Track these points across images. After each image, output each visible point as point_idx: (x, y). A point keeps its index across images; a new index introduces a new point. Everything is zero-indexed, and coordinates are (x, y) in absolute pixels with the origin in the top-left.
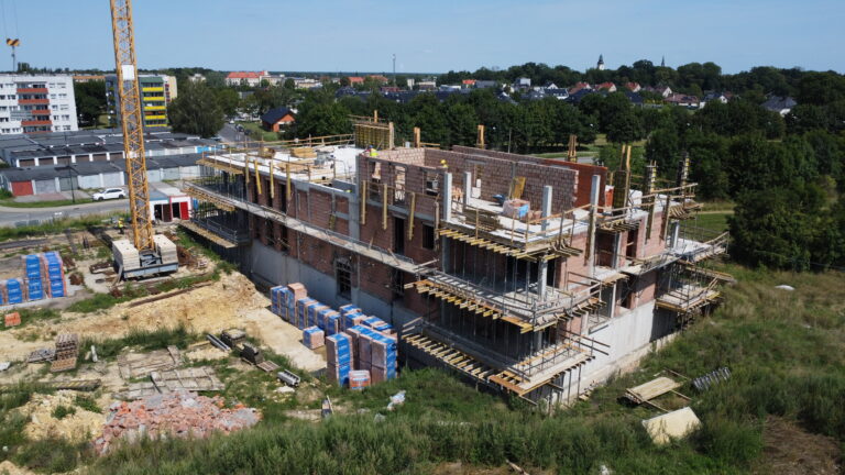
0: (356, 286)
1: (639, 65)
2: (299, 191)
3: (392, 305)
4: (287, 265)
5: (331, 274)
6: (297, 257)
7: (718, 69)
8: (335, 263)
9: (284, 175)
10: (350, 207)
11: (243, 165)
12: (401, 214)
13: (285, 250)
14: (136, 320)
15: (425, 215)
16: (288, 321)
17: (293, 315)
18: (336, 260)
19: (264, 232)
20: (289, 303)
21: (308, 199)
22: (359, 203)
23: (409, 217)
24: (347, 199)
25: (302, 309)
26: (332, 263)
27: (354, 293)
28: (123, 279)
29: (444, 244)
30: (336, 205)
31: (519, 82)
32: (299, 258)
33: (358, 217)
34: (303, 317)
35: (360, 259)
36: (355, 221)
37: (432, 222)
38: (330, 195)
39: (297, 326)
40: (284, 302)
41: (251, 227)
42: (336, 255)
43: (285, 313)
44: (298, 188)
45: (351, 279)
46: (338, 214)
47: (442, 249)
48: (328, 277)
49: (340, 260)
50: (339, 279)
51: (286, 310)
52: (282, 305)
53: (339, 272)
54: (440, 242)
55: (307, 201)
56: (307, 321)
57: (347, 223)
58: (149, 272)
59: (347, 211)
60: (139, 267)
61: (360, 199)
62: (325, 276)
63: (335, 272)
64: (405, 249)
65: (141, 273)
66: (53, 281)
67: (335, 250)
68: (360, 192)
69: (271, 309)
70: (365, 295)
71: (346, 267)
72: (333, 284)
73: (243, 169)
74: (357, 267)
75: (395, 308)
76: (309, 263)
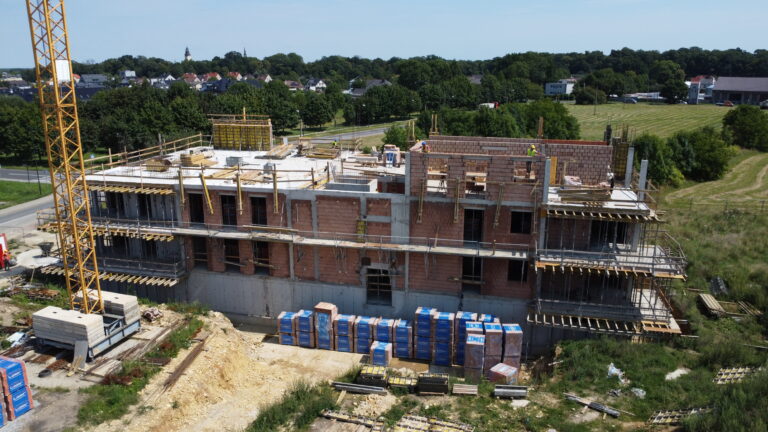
0: (401, 288)
2: (294, 202)
3: (462, 297)
4: (266, 288)
5: (357, 284)
6: (288, 276)
7: (299, 58)
8: (364, 270)
9: (270, 186)
10: (393, 208)
11: (176, 182)
12: (479, 205)
13: (263, 271)
14: (187, 402)
15: (517, 202)
16: (315, 347)
17: (327, 338)
18: (366, 267)
19: (217, 257)
20: (321, 327)
21: (314, 209)
22: (411, 202)
23: (495, 207)
24: (388, 201)
25: (346, 329)
26: (358, 272)
27: (397, 297)
28: (89, 360)
29: (543, 225)
30: (368, 210)
31: (124, 74)
32: (292, 276)
33: (408, 217)
34: (346, 337)
35: (410, 259)
36: (401, 222)
37: (526, 208)
38: (357, 200)
39: (334, 349)
40: (308, 327)
41: (187, 254)
42: (366, 261)
43: (308, 339)
44: (294, 197)
45: (393, 282)
46: (371, 218)
47: (540, 231)
48: (351, 288)
49: (373, 266)
50: (369, 287)
51: (312, 335)
52: (302, 332)
53: (370, 279)
54: (538, 225)
55: (310, 211)
56: (356, 340)
57: (387, 225)
58: (115, 340)
59: (388, 213)
60: (104, 337)
61: (414, 198)
62: (345, 288)
63: (364, 280)
64: (484, 238)
65: (106, 345)
66: (14, 393)
67: (365, 257)
68: (413, 191)
69: (276, 341)
70: (418, 294)
71: (385, 272)
72: (359, 294)
73: (171, 187)
74: (404, 269)
75: (465, 299)
76: (312, 279)
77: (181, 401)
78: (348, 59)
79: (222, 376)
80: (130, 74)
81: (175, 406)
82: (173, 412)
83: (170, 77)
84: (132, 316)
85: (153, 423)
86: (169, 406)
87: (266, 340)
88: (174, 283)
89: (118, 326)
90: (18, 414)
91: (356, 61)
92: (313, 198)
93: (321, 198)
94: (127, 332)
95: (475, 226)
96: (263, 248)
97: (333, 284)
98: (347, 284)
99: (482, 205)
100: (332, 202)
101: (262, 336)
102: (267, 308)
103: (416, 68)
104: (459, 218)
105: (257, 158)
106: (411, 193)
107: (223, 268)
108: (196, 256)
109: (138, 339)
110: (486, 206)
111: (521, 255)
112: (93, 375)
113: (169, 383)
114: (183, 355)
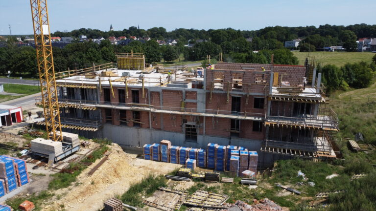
0: (201, 134)
1: (131, 28)
3: (230, 139)
4: (138, 133)
5: (181, 132)
6: (149, 128)
7: (165, 30)
8: (184, 126)
10: (198, 96)
12: (238, 95)
13: (137, 125)
14: (98, 182)
15: (257, 93)
16: (160, 161)
17: (166, 157)
18: (185, 124)
19: (116, 118)
20: (163, 151)
21: (161, 96)
22: (207, 93)
23: (246, 95)
24: (196, 92)
25: (175, 152)
26: (181, 126)
27: (200, 138)
28: (55, 162)
29: (269, 105)
30: (186, 96)
31: (81, 37)
32: (151, 128)
33: (205, 100)
34: (175, 156)
35: (206, 120)
36: (202, 102)
37: (261, 96)
38: (181, 92)
39: (169, 162)
40: (157, 151)
41: (102, 117)
42: (185, 121)
43: (157, 157)
44: (152, 90)
45: (198, 131)
46: (188, 100)
47: (268, 107)
48: (178, 134)
49: (188, 123)
50: (186, 133)
51: (159, 155)
52: (154, 154)
53: (187, 130)
54: (267, 104)
55: (159, 97)
56: (179, 158)
57: (195, 104)
58: (67, 154)
59: (195, 98)
60: (62, 152)
61: (207, 91)
62: (175, 133)
63: (184, 130)
64: (241, 110)
65: (63, 156)
66: (21, 174)
67: (184, 119)
68: (207, 87)
69: (143, 158)
70: (209, 137)
71: (194, 126)
72: (182, 136)
73: (95, 85)
74: (203, 125)
75: (232, 140)
76: (159, 129)
77: (95, 181)
78: (188, 30)
79: (116, 172)
80: (84, 37)
81: (93, 183)
82: (91, 186)
83: (103, 39)
84: (76, 144)
85: (82, 190)
86: (90, 183)
87: (138, 157)
88: (96, 129)
89: (69, 148)
90: (23, 184)
91: (192, 31)
92: (160, 91)
93: (164, 91)
94: (73, 151)
95: (237, 104)
96: (137, 114)
97: (170, 132)
98: (176, 132)
99: (240, 95)
100: (169, 93)
101: (136, 156)
102: (139, 143)
103: (220, 34)
104: (229, 101)
105: (137, 73)
106: (206, 89)
107: (119, 123)
108: (107, 118)
109: (78, 154)
110: (242, 95)
111: (259, 119)
112: (57, 169)
113: (90, 173)
114: (98, 161)
